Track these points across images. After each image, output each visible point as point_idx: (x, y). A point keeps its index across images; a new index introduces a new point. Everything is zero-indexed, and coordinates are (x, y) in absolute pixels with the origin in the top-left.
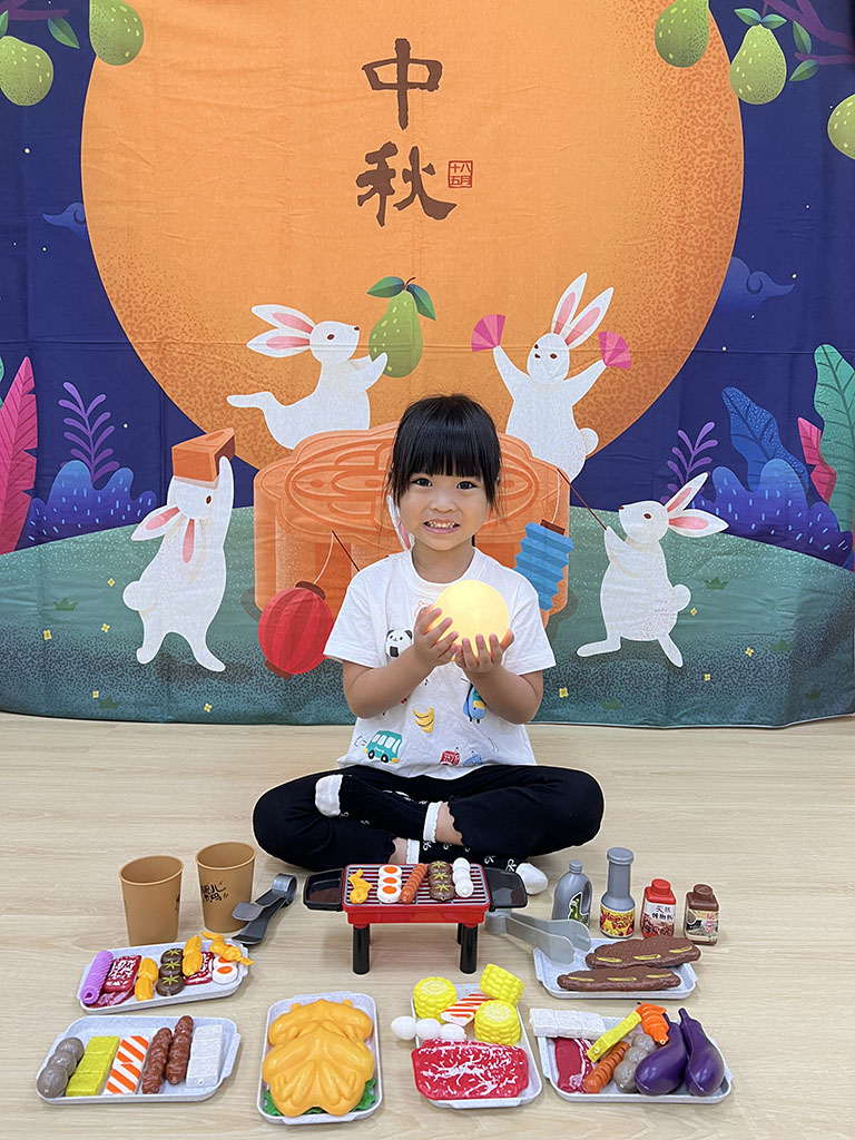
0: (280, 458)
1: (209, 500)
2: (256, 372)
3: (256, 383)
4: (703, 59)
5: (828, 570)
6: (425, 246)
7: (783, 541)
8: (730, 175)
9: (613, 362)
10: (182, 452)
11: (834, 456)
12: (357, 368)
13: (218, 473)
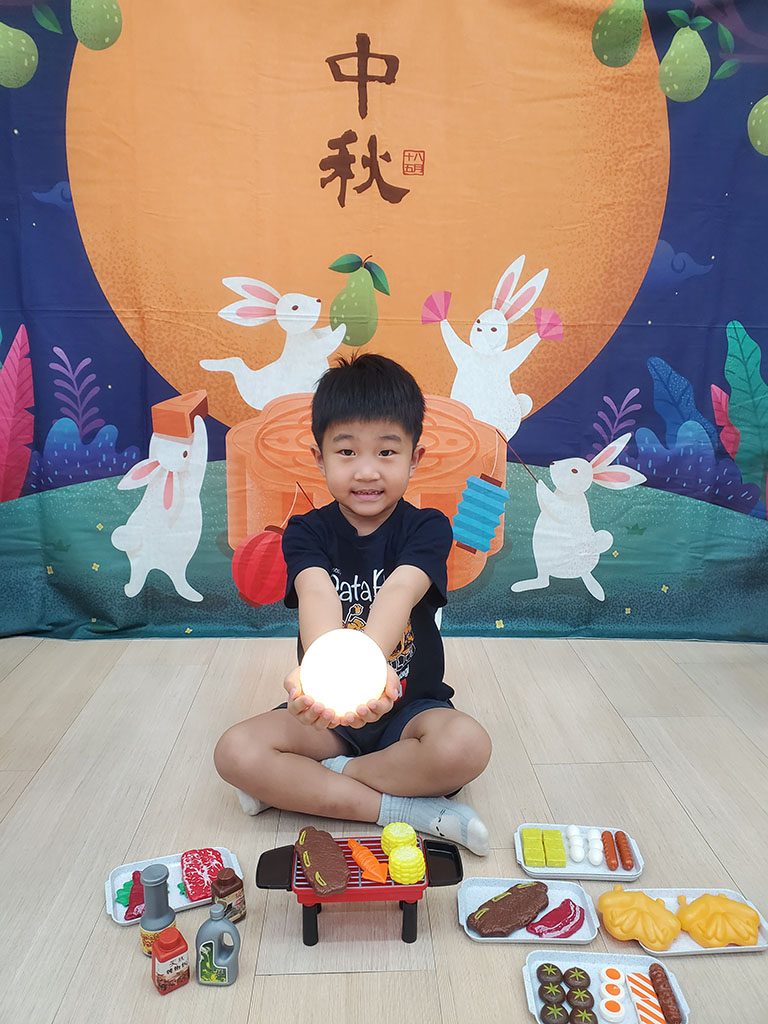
0: (250, 418)
1: (185, 454)
2: (226, 339)
3: (226, 349)
4: (634, 60)
5: (732, 517)
6: (381, 227)
7: (693, 492)
8: (656, 166)
9: (548, 334)
10: (161, 411)
11: (738, 418)
12: (319, 336)
13: (193, 431)
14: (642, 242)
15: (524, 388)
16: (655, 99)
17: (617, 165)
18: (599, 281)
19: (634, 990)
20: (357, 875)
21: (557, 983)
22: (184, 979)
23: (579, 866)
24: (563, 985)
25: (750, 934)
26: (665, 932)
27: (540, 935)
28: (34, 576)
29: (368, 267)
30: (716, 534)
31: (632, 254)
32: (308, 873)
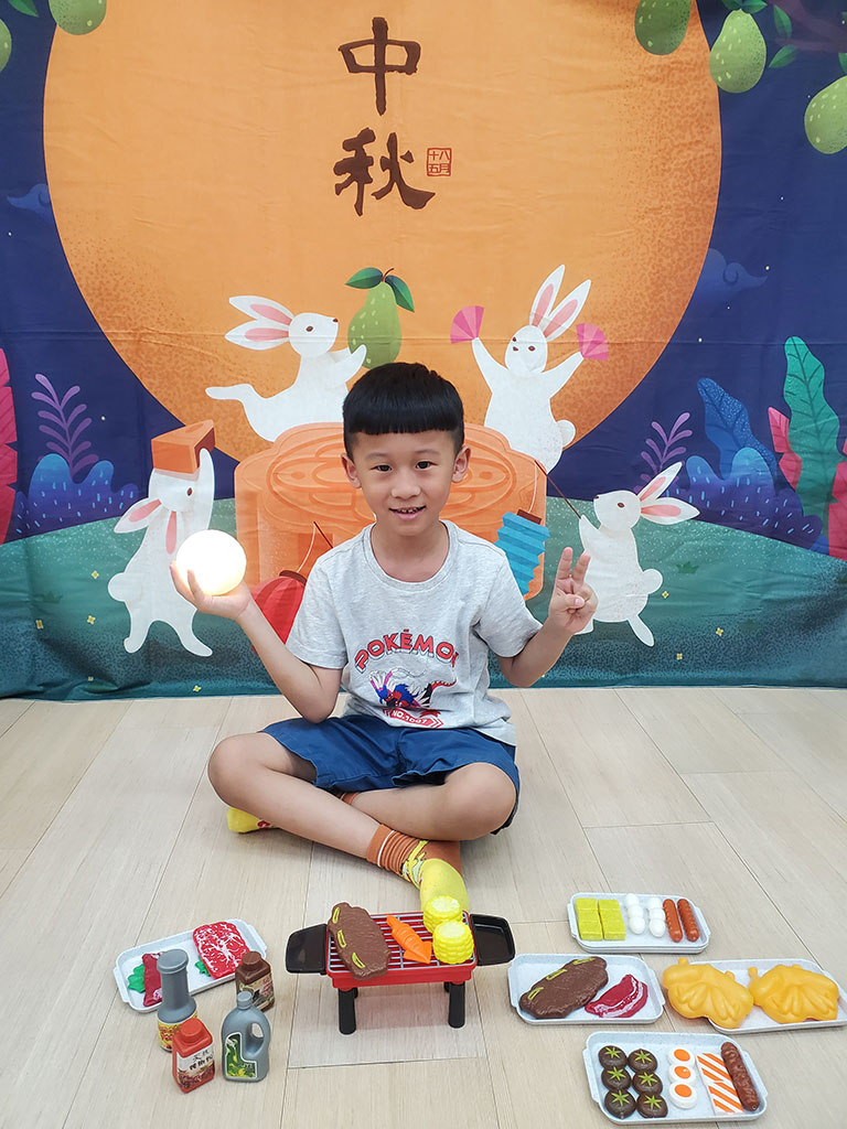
0: (261, 450)
1: (190, 492)
2: (234, 364)
3: (234, 375)
4: (682, 47)
5: (794, 553)
6: (404, 236)
7: (751, 526)
8: (706, 166)
9: (591, 354)
10: (162, 444)
11: (799, 445)
12: (336, 360)
13: (198, 465)
14: (692, 251)
15: (567, 414)
16: (705, 89)
17: (664, 164)
18: (645, 294)
19: (705, 1072)
20: (398, 955)
21: (622, 1067)
22: (208, 1074)
23: (638, 938)
24: (628, 1069)
25: (829, 1007)
26: (737, 1007)
27: (600, 1015)
28: (23, 632)
29: (390, 281)
30: (775, 571)
31: (682, 264)
32: (344, 955)
